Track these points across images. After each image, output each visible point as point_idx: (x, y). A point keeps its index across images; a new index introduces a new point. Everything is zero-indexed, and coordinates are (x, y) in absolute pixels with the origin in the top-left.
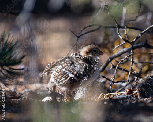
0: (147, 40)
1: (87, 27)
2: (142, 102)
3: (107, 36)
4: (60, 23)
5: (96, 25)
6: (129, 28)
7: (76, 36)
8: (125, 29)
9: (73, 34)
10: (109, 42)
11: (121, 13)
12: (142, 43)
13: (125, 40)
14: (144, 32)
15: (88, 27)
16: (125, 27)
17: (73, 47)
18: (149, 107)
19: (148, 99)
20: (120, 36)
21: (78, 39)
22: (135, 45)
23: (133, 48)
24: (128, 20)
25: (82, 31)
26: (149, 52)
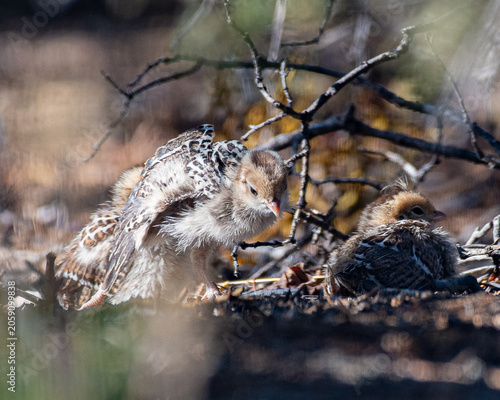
0: (353, 109)
1: (156, 64)
2: (335, 311)
3: (222, 95)
4: (69, 50)
5: (187, 58)
6: (297, 67)
7: (122, 92)
8: (282, 72)
9: (110, 86)
10: (230, 113)
11: (270, 20)
12: (339, 118)
13: (281, 107)
14: (343, 79)
15: (162, 65)
16: (283, 64)
17: (113, 125)
18: (359, 326)
19: (355, 301)
20: (265, 94)
21: (127, 105)
22: (312, 125)
23: (308, 134)
24: (291, 42)
25: (140, 77)
26: (361, 148)
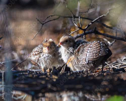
0: (96, 28)
1: (49, 17)
3: (65, 24)
4: (29, 13)
5: (56, 15)
6: (83, 18)
7: (41, 23)
8: (79, 19)
10: (67, 29)
11: (76, 6)
12: (92, 30)
13: (79, 27)
14: (94, 21)
15: (50, 17)
16: (79, 17)
17: (39, 31)
18: (96, 79)
19: (95, 74)
20: (75, 24)
21: (42, 26)
22: (86, 32)
23: (85, 34)
24: (81, 12)
25: (46, 20)
26: (97, 37)
